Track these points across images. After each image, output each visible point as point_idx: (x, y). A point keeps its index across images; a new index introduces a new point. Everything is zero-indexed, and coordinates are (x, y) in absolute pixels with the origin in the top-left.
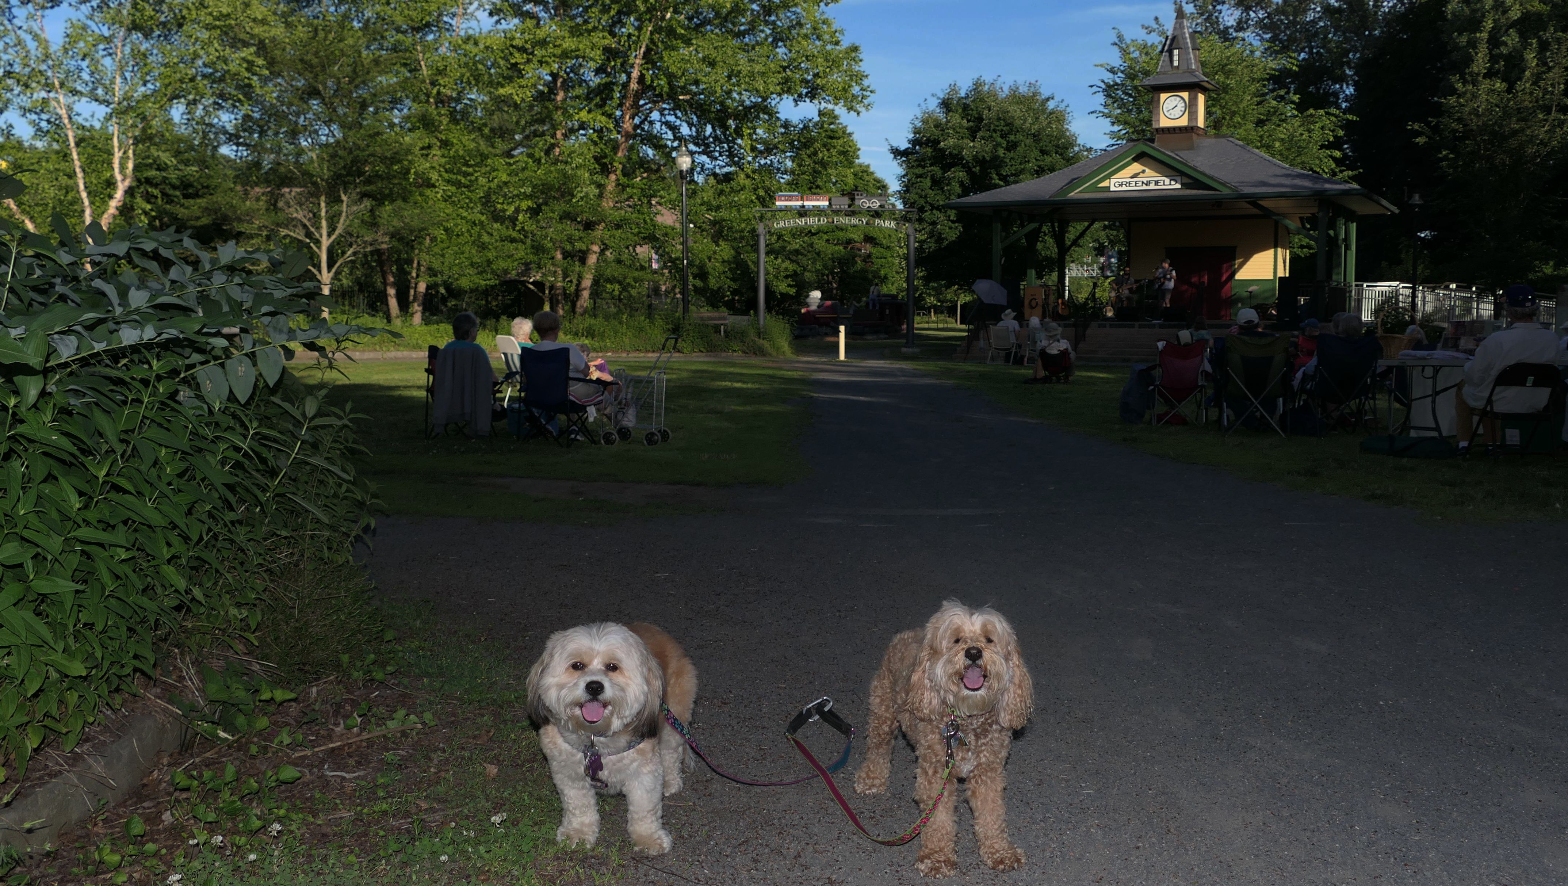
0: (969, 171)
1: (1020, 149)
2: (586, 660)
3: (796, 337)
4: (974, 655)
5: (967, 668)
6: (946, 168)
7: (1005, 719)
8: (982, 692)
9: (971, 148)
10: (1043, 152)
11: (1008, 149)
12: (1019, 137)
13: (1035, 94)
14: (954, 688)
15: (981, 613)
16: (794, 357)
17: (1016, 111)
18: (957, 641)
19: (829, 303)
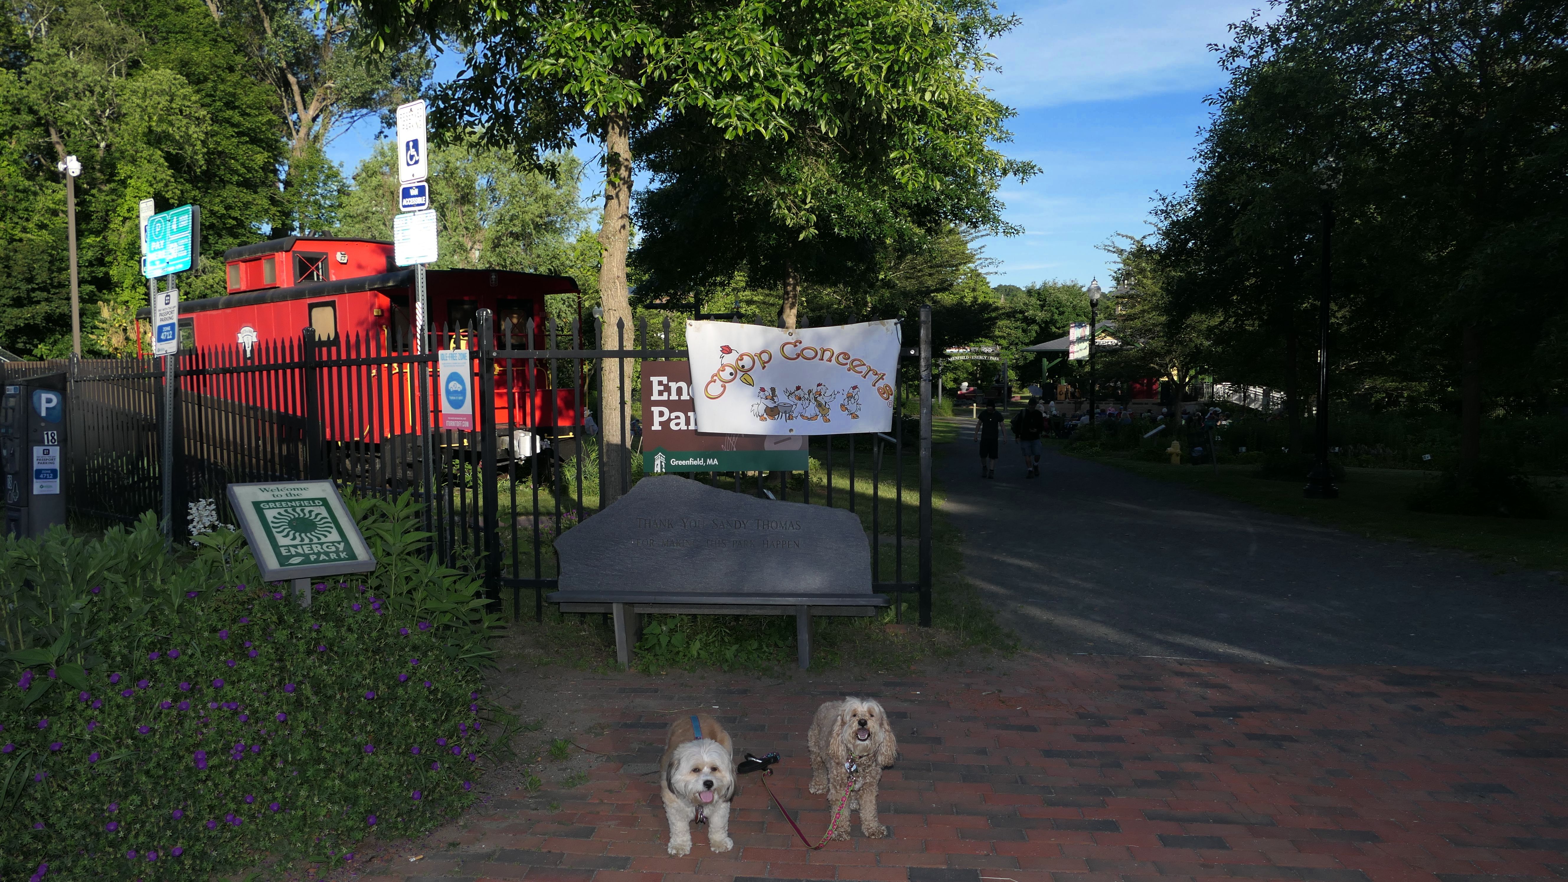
0: (1040, 326)
1: (1066, 314)
2: (700, 767)
3: (955, 405)
4: (863, 723)
5: (859, 729)
6: (1028, 324)
7: (880, 759)
8: (867, 742)
9: (1041, 315)
10: (1078, 315)
11: (1059, 314)
12: (1065, 309)
13: (1074, 286)
14: (853, 741)
15: (867, 701)
16: (952, 417)
17: (1063, 297)
18: (855, 716)
19: (972, 389)
